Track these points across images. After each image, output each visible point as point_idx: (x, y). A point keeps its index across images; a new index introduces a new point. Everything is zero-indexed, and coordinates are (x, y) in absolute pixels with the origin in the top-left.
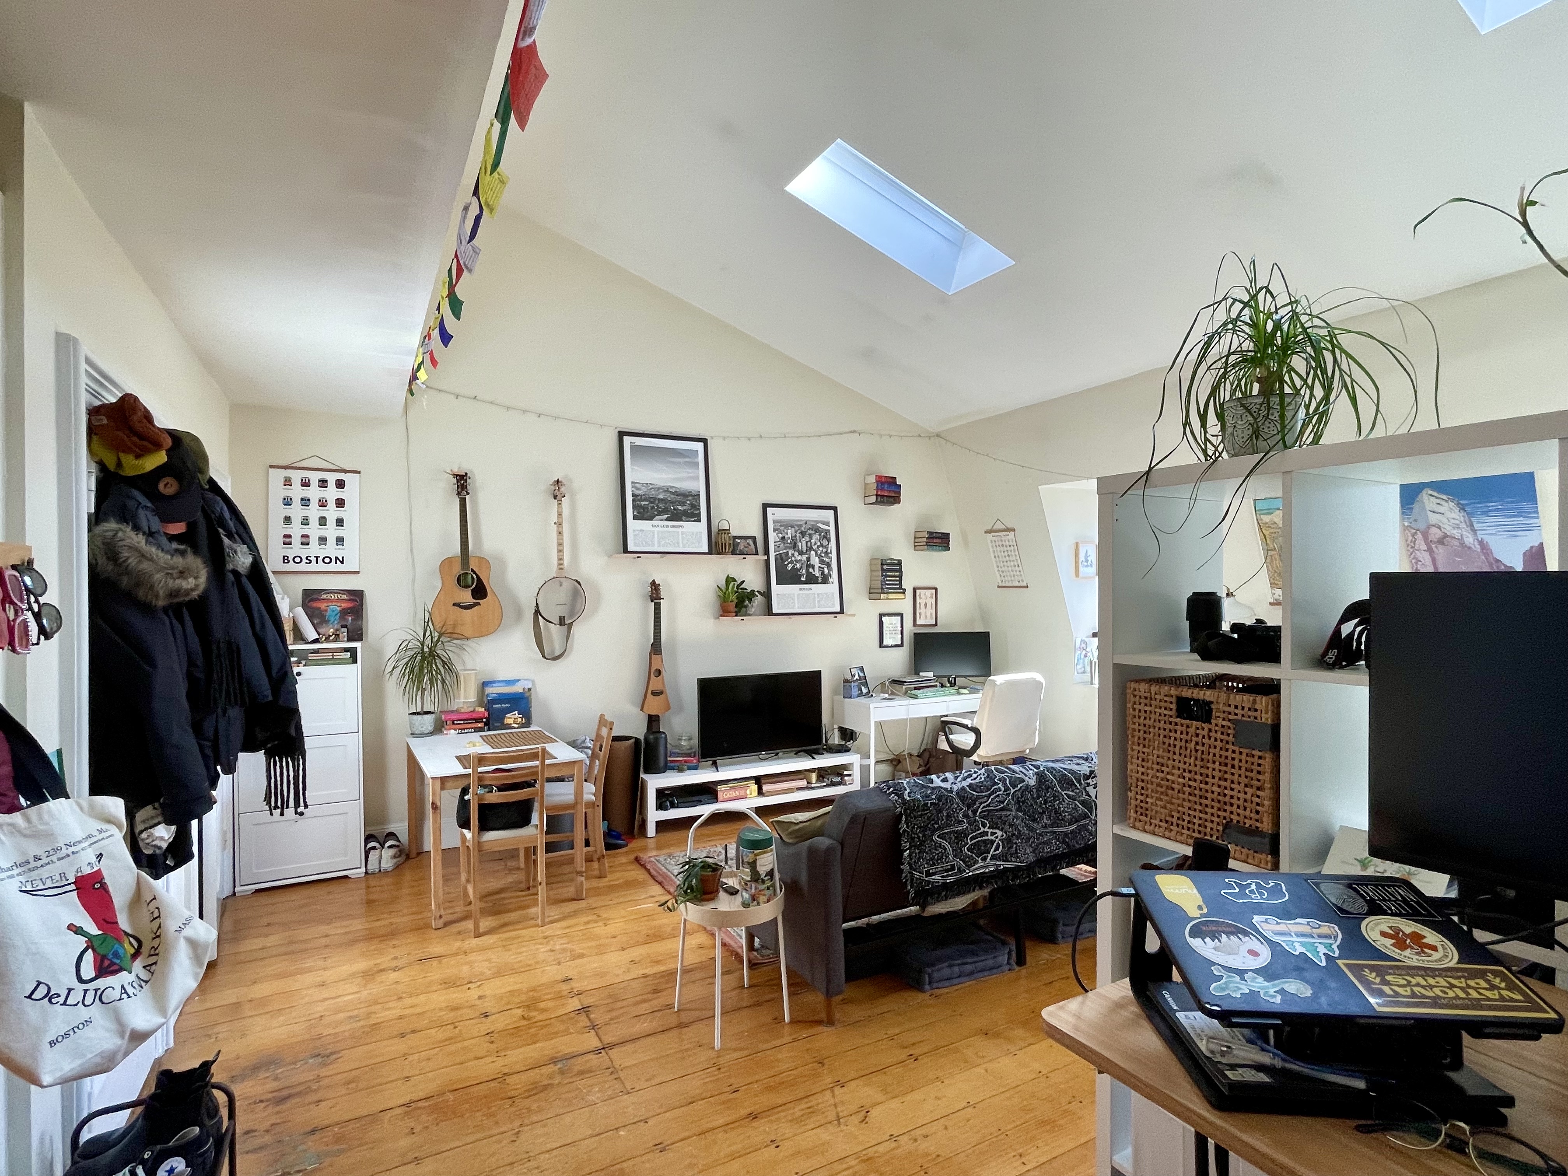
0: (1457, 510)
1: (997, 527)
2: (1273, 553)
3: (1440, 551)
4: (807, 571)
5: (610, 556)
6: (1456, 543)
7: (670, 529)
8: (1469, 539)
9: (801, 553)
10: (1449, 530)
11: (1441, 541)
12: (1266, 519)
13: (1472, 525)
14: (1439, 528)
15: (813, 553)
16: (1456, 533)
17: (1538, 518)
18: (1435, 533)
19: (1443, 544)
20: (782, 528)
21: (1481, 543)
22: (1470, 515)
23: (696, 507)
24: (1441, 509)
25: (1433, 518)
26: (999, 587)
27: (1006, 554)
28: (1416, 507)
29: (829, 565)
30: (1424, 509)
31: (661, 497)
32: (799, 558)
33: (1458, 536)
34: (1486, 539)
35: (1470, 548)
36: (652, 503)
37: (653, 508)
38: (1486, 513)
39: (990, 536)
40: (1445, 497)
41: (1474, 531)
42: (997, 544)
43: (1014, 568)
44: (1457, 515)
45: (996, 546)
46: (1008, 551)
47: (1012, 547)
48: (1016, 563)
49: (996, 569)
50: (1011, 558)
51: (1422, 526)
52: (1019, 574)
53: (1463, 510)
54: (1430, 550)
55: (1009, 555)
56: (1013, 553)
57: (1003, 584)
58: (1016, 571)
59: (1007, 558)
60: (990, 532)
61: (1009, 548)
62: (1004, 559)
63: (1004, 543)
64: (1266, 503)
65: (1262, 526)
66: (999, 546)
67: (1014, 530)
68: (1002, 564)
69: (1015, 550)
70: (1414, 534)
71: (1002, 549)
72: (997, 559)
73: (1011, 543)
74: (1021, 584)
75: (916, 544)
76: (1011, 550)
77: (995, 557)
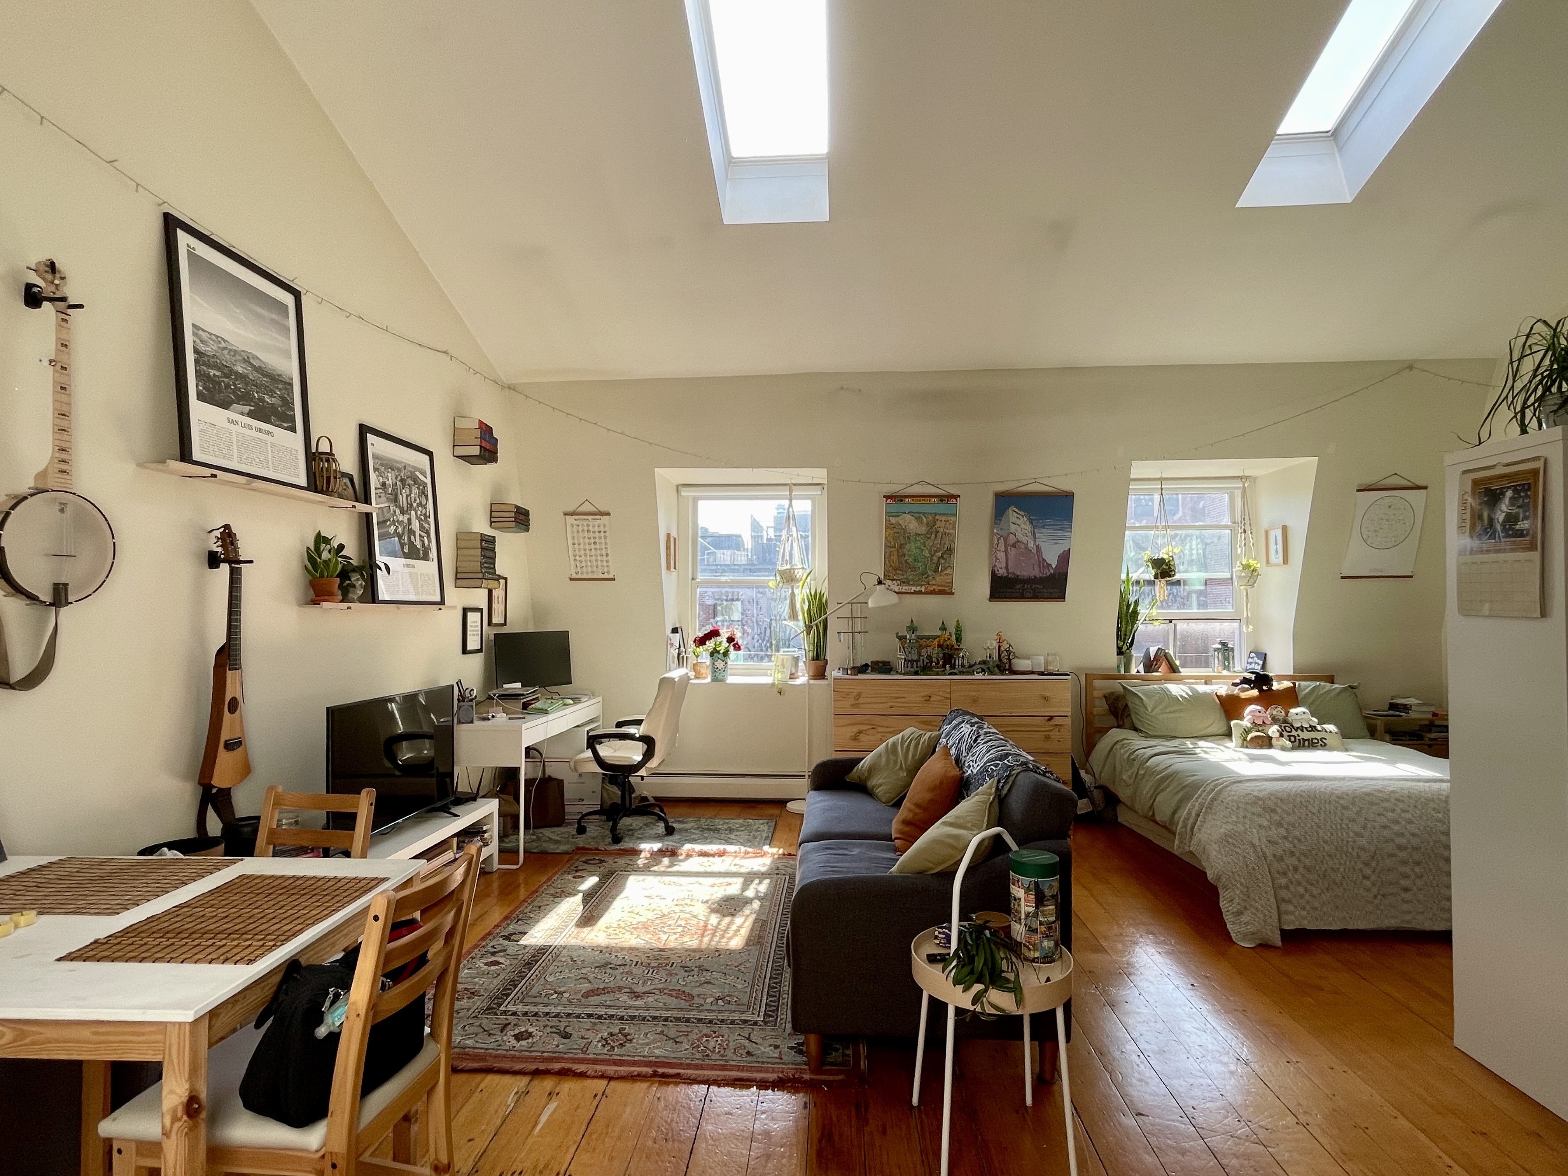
0: (1028, 523)
1: (583, 509)
2: (892, 549)
3: (1012, 552)
4: (409, 538)
5: (139, 465)
6: (1023, 547)
7: (254, 433)
8: (1031, 545)
9: (403, 512)
10: (1021, 537)
12: (893, 520)
13: (1035, 534)
14: (1015, 535)
15: (413, 512)
16: (1024, 539)
17: (1071, 532)
18: (1012, 539)
19: (1015, 547)
20: (382, 469)
21: (1037, 547)
22: (1035, 527)
23: (288, 403)
24: (1018, 522)
25: (1013, 528)
26: (571, 579)
27: (592, 540)
28: (1005, 518)
29: (428, 533)
30: (1009, 520)
31: (239, 369)
32: (401, 518)
33: (1025, 541)
34: (1042, 545)
35: (1030, 550)
36: (226, 376)
37: (227, 386)
38: (1043, 527)
39: (570, 520)
40: (1022, 513)
41: (1035, 538)
42: (580, 529)
43: (599, 558)
44: (1028, 527)
45: (578, 532)
46: (595, 538)
47: (602, 534)
48: (604, 552)
49: (572, 558)
50: (598, 546)
51: (1004, 533)
52: (605, 564)
53: (1032, 523)
54: (1006, 551)
55: (595, 543)
56: (603, 541)
57: (579, 576)
58: (602, 561)
59: (593, 546)
60: (572, 514)
61: (597, 534)
62: (587, 547)
63: (591, 528)
64: (896, 507)
65: (889, 526)
66: (583, 531)
67: (609, 514)
68: (582, 552)
69: (605, 538)
70: (998, 539)
71: (586, 535)
72: (576, 546)
73: (602, 529)
74: (606, 576)
75: (493, 520)
76: (600, 538)
77: (574, 544)
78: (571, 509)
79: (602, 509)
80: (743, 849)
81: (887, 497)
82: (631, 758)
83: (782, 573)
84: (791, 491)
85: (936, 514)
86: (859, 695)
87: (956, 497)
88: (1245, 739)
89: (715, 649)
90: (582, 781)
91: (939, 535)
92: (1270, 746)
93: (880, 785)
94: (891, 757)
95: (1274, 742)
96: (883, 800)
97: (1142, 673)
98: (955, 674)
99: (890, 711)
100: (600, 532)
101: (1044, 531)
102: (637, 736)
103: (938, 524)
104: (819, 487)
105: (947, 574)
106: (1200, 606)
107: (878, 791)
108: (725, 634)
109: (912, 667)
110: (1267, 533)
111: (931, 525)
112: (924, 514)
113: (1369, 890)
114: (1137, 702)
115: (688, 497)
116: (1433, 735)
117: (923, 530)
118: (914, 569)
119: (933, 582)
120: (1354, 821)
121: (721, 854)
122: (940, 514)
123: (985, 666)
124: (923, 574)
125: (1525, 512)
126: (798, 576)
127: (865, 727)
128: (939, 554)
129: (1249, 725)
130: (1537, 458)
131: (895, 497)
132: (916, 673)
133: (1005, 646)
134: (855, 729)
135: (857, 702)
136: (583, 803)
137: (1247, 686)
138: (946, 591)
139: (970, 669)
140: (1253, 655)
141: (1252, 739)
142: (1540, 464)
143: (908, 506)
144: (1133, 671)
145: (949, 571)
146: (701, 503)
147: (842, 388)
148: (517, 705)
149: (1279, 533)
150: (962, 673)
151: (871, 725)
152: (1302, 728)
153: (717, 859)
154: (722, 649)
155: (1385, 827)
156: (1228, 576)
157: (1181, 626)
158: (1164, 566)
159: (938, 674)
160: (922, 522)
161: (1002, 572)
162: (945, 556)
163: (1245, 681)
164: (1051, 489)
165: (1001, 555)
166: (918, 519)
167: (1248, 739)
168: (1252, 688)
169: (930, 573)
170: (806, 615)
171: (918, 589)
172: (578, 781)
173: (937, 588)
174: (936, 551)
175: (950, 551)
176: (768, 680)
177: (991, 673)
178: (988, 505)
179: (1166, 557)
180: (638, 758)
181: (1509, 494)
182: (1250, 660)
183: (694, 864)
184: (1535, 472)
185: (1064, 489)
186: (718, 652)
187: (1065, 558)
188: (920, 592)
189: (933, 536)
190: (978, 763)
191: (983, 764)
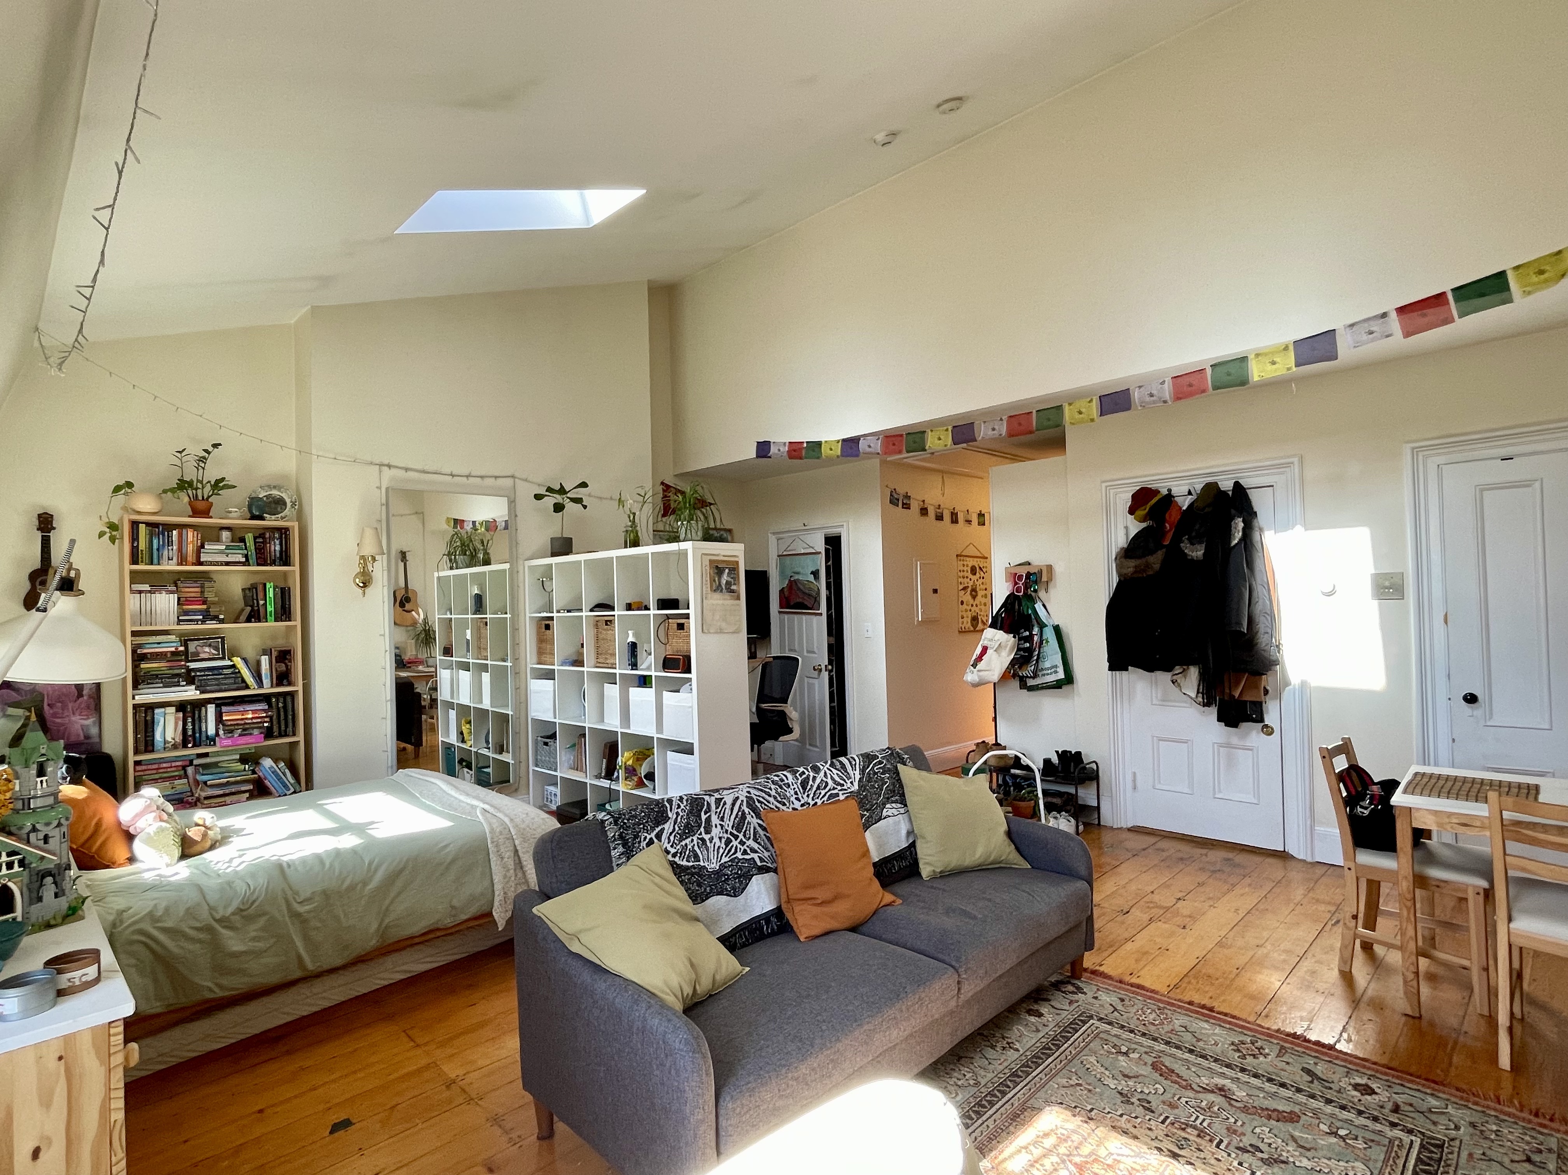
181: (727, 571)
190: (848, 782)
191: (858, 777)
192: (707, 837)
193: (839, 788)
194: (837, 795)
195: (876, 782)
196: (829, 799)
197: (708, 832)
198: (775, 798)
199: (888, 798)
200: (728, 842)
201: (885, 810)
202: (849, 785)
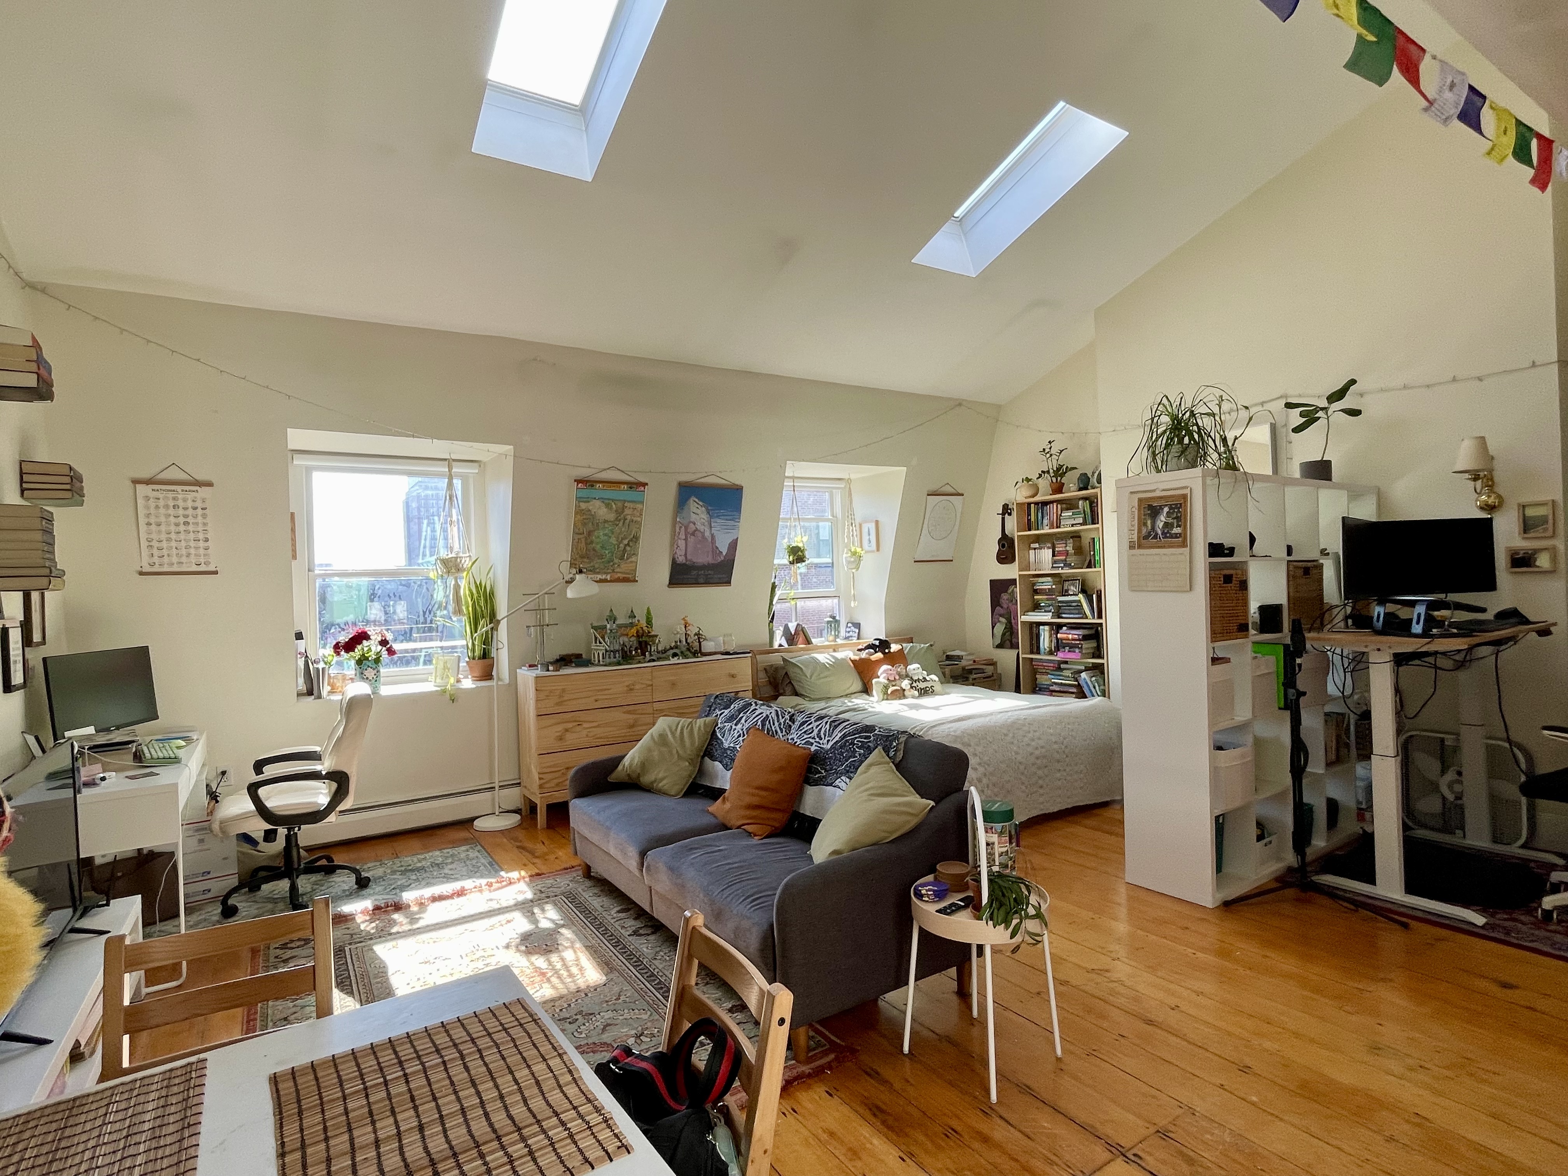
0: (705, 512)
1: (166, 475)
2: (580, 536)
3: (691, 539)
6: (700, 535)
8: (707, 534)
10: (699, 526)
11: (693, 534)
12: (583, 506)
13: (711, 524)
14: (694, 524)
16: (701, 528)
17: (739, 522)
18: (692, 527)
21: (712, 535)
22: (711, 517)
24: (698, 511)
25: (693, 517)
26: (141, 574)
27: (182, 520)
28: (686, 508)
30: (689, 509)
33: (702, 530)
34: (716, 533)
35: (706, 540)
38: (718, 517)
39: (144, 490)
40: (701, 503)
41: (711, 527)
42: (161, 503)
43: (192, 544)
44: (705, 516)
45: (157, 507)
46: (186, 516)
47: (199, 511)
48: (201, 536)
49: (144, 544)
50: (191, 528)
51: (685, 522)
52: (202, 551)
53: (708, 513)
54: (686, 539)
55: (186, 523)
56: (200, 519)
57: (156, 569)
58: (197, 548)
59: (182, 528)
60: (148, 482)
61: (190, 512)
62: (173, 528)
63: (180, 503)
64: (586, 493)
65: (579, 512)
66: (167, 507)
67: (210, 484)
68: (163, 536)
69: (204, 516)
70: (681, 527)
71: (171, 511)
72: (153, 527)
73: (199, 504)
74: (203, 568)
75: (25, 485)
76: (195, 517)
77: (149, 524)
78: (145, 474)
79: (200, 477)
80: (483, 881)
81: (578, 481)
82: (316, 803)
83: (445, 562)
84: (450, 468)
85: (625, 501)
86: (564, 690)
87: (645, 485)
88: (886, 693)
89: (363, 655)
90: (205, 847)
91: (627, 521)
92: (904, 697)
93: (662, 780)
94: (664, 749)
95: (906, 693)
96: (673, 793)
97: (786, 646)
98: (654, 661)
99: (598, 705)
100: (195, 508)
101: (719, 521)
102: (324, 773)
103: (627, 511)
104: (476, 464)
105: (631, 562)
106: (803, 587)
107: (663, 785)
108: (375, 638)
109: (615, 657)
110: (860, 525)
111: (620, 512)
112: (613, 500)
113: (1023, 792)
114: (798, 671)
115: (300, 466)
116: (975, 676)
117: (611, 516)
118: (601, 557)
119: (618, 570)
120: (1012, 743)
121: (461, 893)
122: (629, 502)
123: (675, 651)
124: (609, 562)
125: (1178, 522)
126: (465, 566)
127: (570, 725)
128: (626, 542)
129: (886, 681)
130: (1186, 487)
131: (587, 481)
132: (619, 664)
133: (693, 630)
134: (560, 728)
135: (562, 699)
136: (209, 876)
137: (872, 651)
138: (629, 579)
139: (663, 654)
140: (850, 625)
141: (892, 692)
142: (1187, 491)
143: (598, 491)
144: (776, 646)
145: (633, 559)
146: (316, 476)
147: (535, 359)
148: (125, 757)
149: (872, 526)
150: (659, 659)
151: (575, 721)
152: (919, 680)
153: (457, 901)
154: (372, 656)
155: (1028, 745)
156: (830, 561)
157: (800, 603)
158: (800, 553)
159: (639, 662)
160: (611, 509)
161: (681, 559)
162: (631, 544)
163: (871, 646)
164: (724, 482)
165: (682, 543)
166: (608, 506)
167: (889, 692)
168: (876, 652)
169: (616, 561)
170: (470, 609)
171: (604, 577)
172: (199, 848)
173: (621, 576)
174: (622, 539)
175: (636, 539)
176: (429, 687)
177: (686, 657)
178: (671, 494)
179: (800, 545)
180: (323, 800)
181: (1166, 509)
182: (848, 629)
183: (435, 913)
184: (1184, 497)
185: (737, 483)
186: (367, 659)
187: (733, 546)
188: (605, 581)
189: (621, 523)
190: (827, 739)
191: (837, 739)
192: (734, 727)
193: (817, 740)
194: (812, 744)
195: (847, 751)
196: (805, 744)
197: (736, 725)
198: (780, 724)
199: (848, 772)
200: (739, 736)
201: (839, 780)
202: (825, 741)
